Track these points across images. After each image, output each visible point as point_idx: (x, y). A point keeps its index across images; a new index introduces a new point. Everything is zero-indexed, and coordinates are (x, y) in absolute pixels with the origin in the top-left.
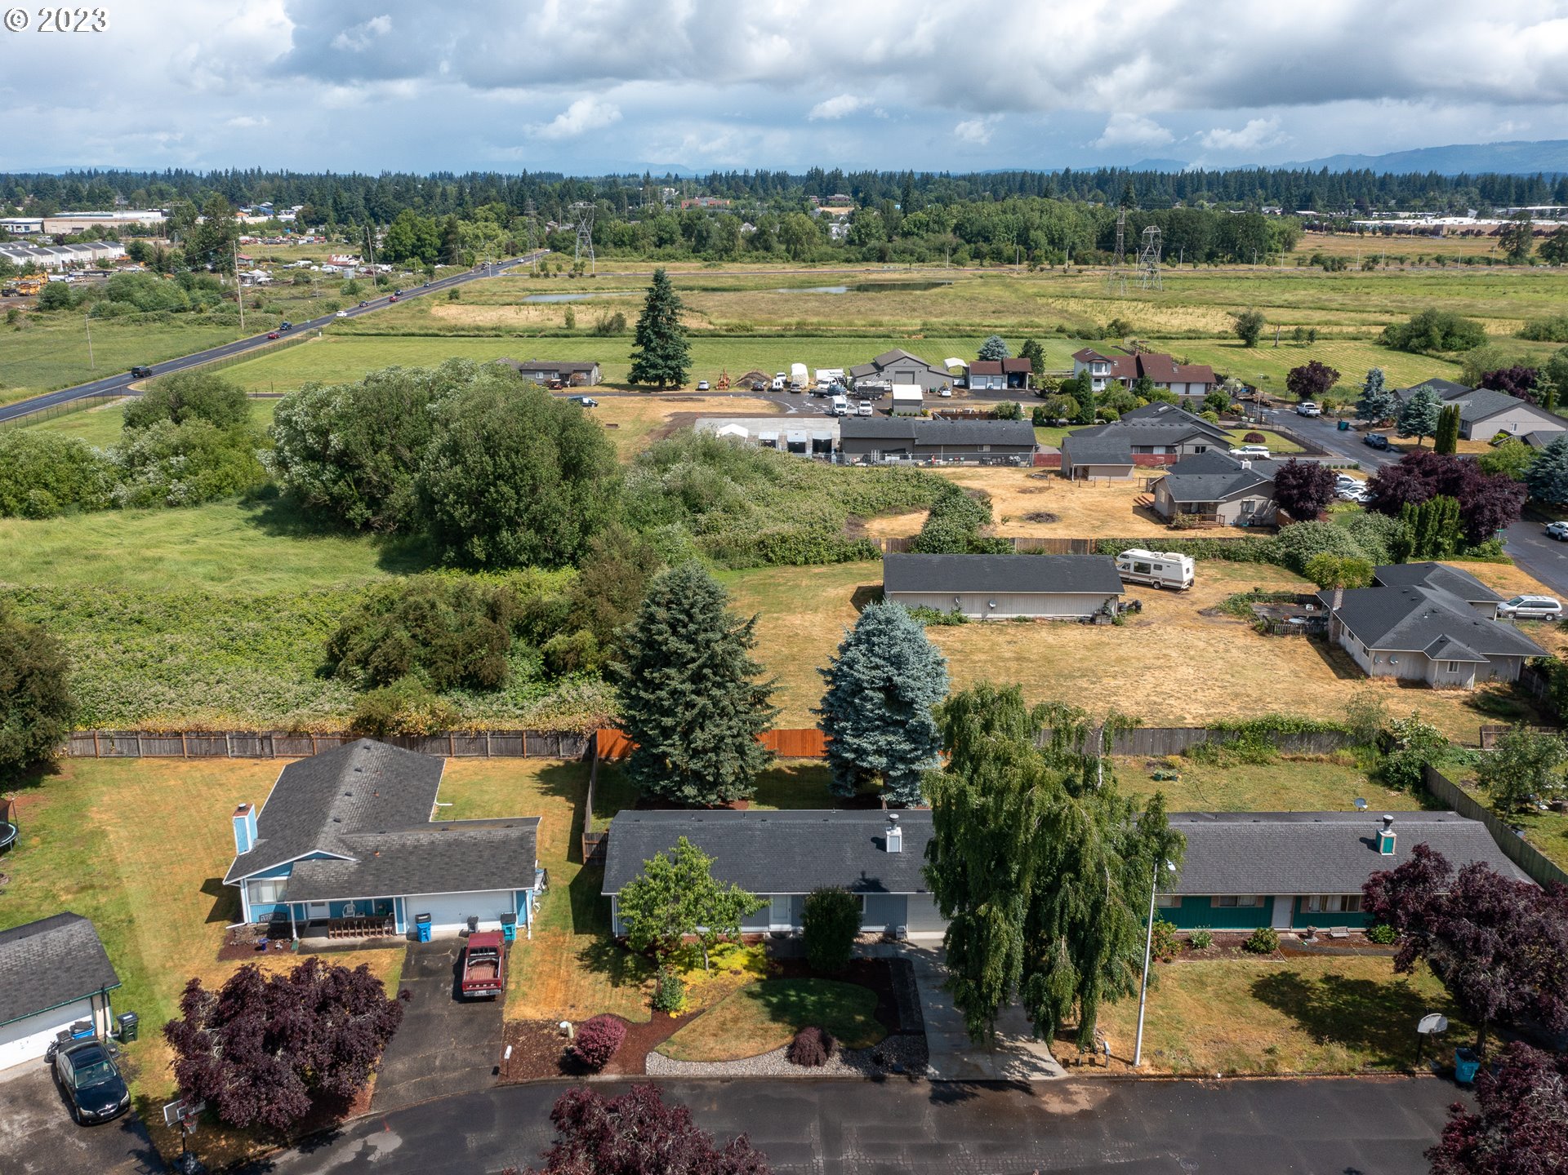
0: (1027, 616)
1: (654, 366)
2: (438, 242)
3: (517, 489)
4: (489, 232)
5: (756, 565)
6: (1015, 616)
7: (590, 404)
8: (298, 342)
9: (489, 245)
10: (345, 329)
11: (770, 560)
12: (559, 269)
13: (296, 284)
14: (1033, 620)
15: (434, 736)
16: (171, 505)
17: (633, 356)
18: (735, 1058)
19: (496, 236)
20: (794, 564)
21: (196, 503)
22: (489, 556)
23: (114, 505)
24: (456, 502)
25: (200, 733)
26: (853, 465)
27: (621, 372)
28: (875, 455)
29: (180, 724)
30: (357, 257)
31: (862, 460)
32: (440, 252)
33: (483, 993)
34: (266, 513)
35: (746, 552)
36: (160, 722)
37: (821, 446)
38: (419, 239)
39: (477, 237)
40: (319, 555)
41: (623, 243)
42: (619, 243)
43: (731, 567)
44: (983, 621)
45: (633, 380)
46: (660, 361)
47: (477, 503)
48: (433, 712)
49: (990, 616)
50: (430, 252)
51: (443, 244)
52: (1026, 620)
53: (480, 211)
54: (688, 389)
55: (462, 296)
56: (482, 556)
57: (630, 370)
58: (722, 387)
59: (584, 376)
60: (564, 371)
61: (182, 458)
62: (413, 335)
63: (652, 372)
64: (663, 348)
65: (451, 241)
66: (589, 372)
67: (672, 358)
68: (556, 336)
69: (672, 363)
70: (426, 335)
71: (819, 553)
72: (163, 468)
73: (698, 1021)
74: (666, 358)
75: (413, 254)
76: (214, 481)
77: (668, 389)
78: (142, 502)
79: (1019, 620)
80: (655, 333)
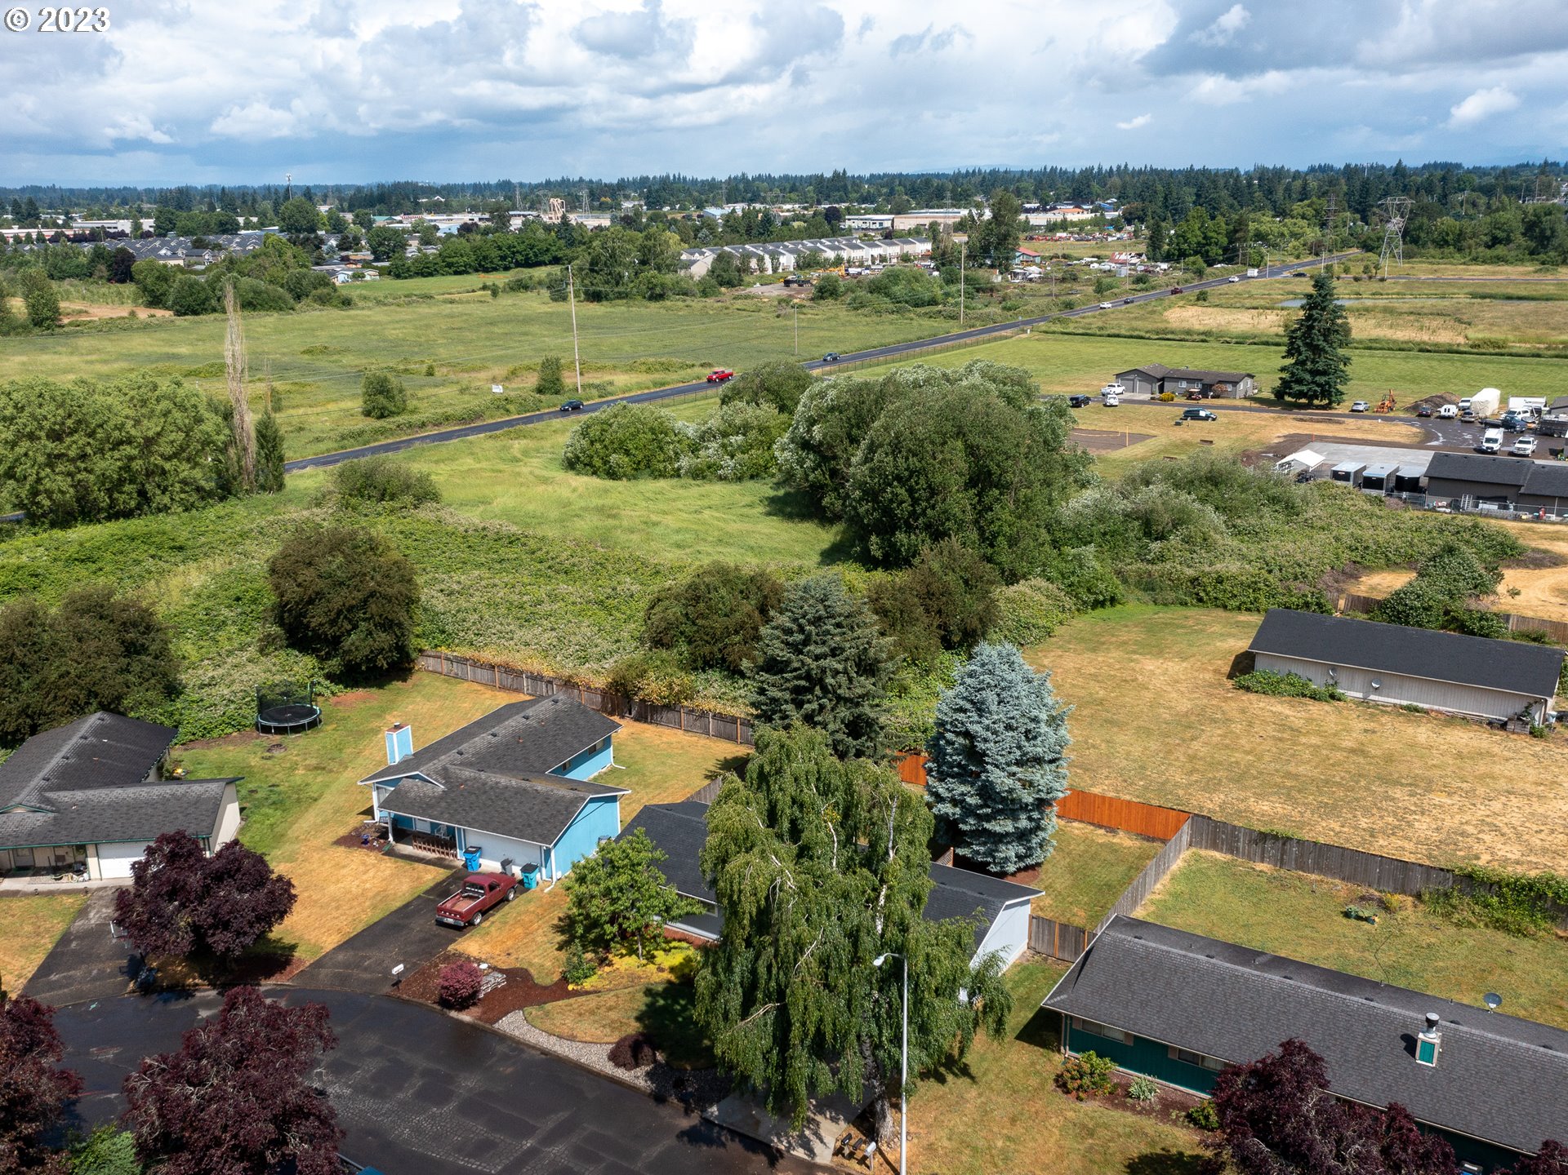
0: (1421, 705)
1: (1300, 381)
2: (1224, 241)
3: (911, 491)
4: (1296, 229)
5: (1184, 604)
6: (1405, 703)
7: (1207, 418)
8: (1006, 338)
9: (1294, 243)
10: (1058, 328)
11: (1200, 600)
12: (1346, 271)
13: (1063, 280)
14: (1426, 712)
15: (668, 707)
16: (721, 478)
17: (1283, 369)
18: (572, 1038)
19: (1302, 235)
20: (1225, 607)
21: (740, 479)
22: (886, 555)
23: (677, 474)
24: (862, 499)
25: (508, 669)
26: (1434, 510)
27: (1267, 385)
28: (1467, 502)
29: (498, 660)
30: (1140, 255)
31: (1449, 506)
32: (1225, 250)
33: (451, 921)
34: (787, 494)
35: (1175, 588)
36: (488, 655)
37: (1403, 484)
38: (1205, 238)
39: (1282, 235)
40: (785, 536)
41: (1447, 243)
42: (1442, 243)
43: (1155, 602)
44: (1364, 702)
45: (1279, 394)
46: (1308, 377)
47: (875, 500)
48: (670, 686)
49: (1372, 697)
50: (1215, 251)
51: (1230, 242)
52: (1417, 710)
53: (1297, 207)
54: (1341, 409)
55: (1210, 299)
56: (878, 554)
57: (1278, 383)
58: (1384, 410)
59: (1230, 388)
60: (1207, 381)
61: (740, 438)
62: (1118, 336)
63: (1297, 387)
64: (1313, 362)
65: (1238, 239)
66: (1235, 384)
67: (1324, 373)
68: (1267, 343)
69: (1321, 379)
70: (1131, 337)
71: (1256, 599)
72: (724, 446)
73: (584, 998)
74: (1315, 373)
75: (1196, 253)
76: (761, 462)
77: (1318, 407)
78: (698, 474)
79: (1409, 708)
80: (1306, 344)
